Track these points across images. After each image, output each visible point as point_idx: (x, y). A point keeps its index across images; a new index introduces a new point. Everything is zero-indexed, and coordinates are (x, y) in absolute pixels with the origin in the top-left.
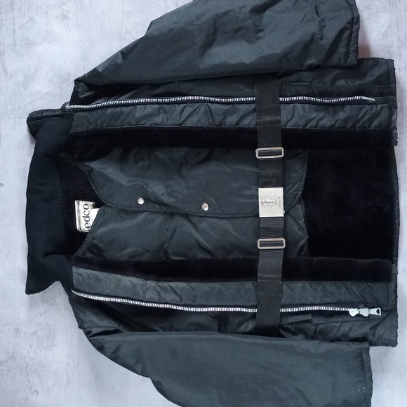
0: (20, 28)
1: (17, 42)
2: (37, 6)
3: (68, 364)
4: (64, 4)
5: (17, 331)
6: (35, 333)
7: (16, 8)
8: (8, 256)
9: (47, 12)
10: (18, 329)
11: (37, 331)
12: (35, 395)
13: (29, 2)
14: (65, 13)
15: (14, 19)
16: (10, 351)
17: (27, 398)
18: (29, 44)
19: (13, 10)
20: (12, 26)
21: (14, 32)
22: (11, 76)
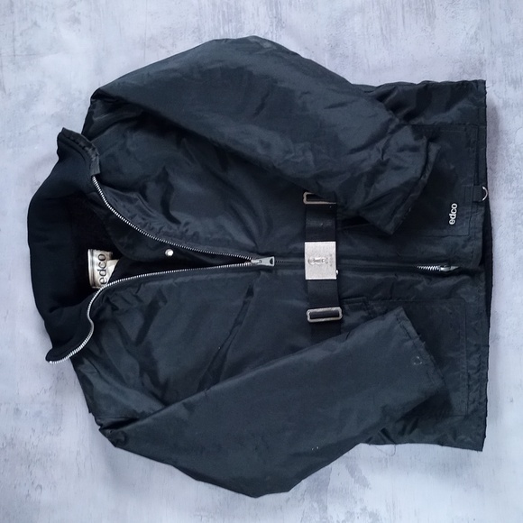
0: (21, 34)
1: (17, 53)
2: (42, 7)
3: (78, 453)
4: (75, 4)
5: (17, 411)
6: (38, 414)
7: (16, 10)
8: (5, 318)
9: (53, 14)
10: (17, 409)
11: (40, 412)
12: (39, 490)
13: (32, 3)
14: (77, 15)
15: (14, 23)
16: (8, 436)
17: (28, 495)
18: (31, 54)
19: (12, 13)
20: (11, 32)
21: (14, 40)
22: (10, 95)
